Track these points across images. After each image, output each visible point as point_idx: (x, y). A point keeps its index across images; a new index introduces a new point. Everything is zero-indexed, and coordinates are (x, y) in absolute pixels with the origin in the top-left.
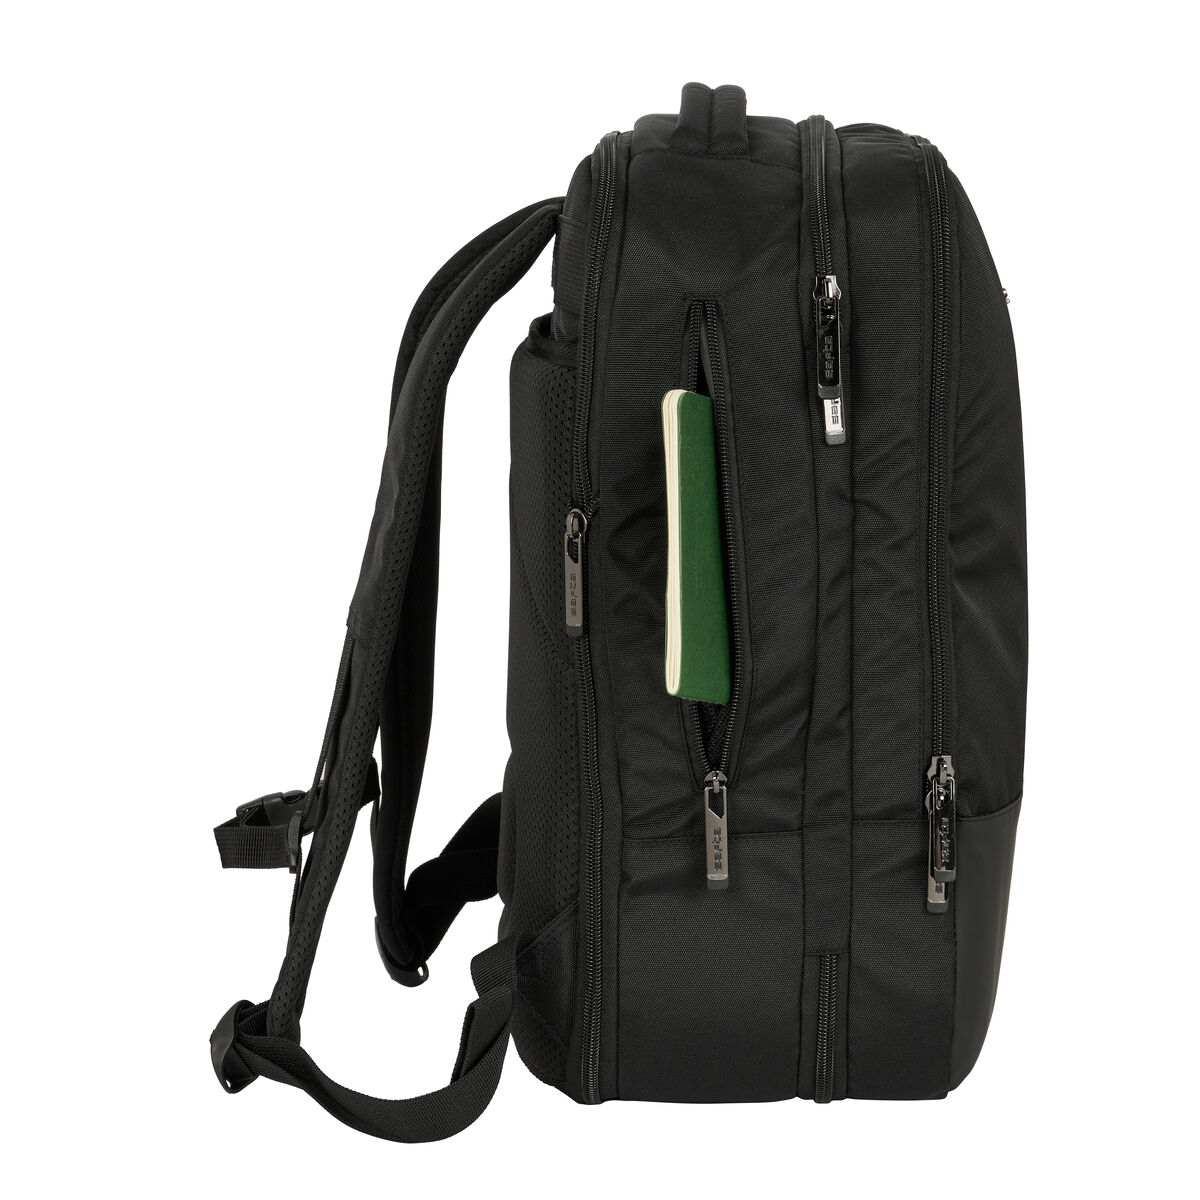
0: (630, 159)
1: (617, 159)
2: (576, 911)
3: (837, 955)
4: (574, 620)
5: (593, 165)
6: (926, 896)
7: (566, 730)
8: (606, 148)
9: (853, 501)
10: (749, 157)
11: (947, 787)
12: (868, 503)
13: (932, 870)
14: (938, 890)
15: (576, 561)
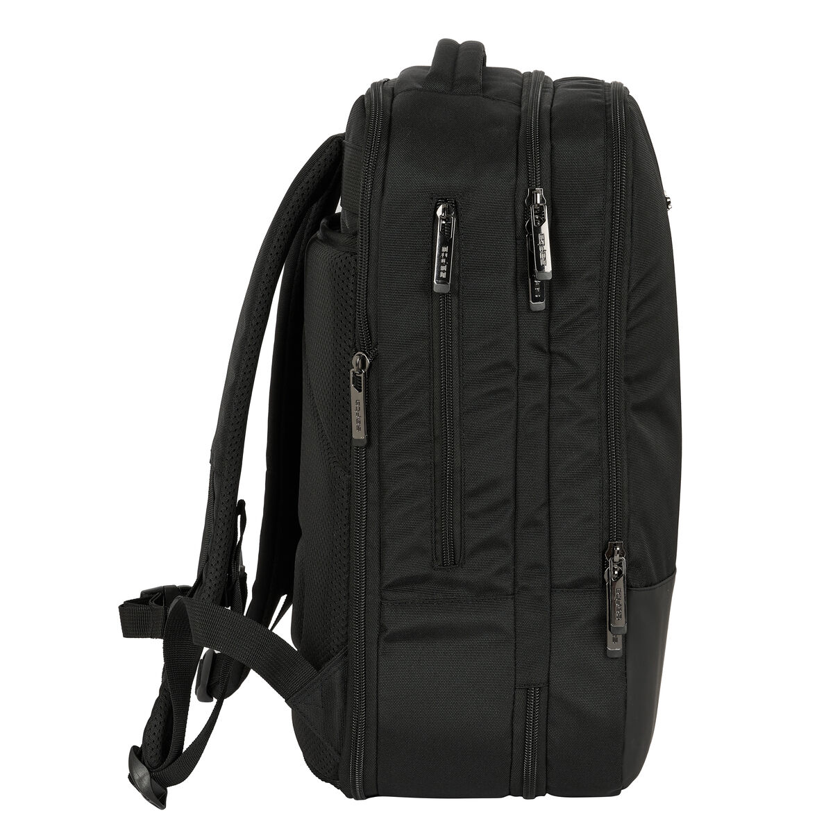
0: (393, 96)
1: (383, 98)
2: (346, 655)
3: (540, 688)
4: (359, 434)
5: (366, 103)
6: (606, 645)
7: (341, 520)
8: (375, 90)
9: (550, 352)
10: (482, 94)
11: (620, 565)
12: (561, 355)
13: (610, 626)
14: (615, 640)
15: (360, 391)
